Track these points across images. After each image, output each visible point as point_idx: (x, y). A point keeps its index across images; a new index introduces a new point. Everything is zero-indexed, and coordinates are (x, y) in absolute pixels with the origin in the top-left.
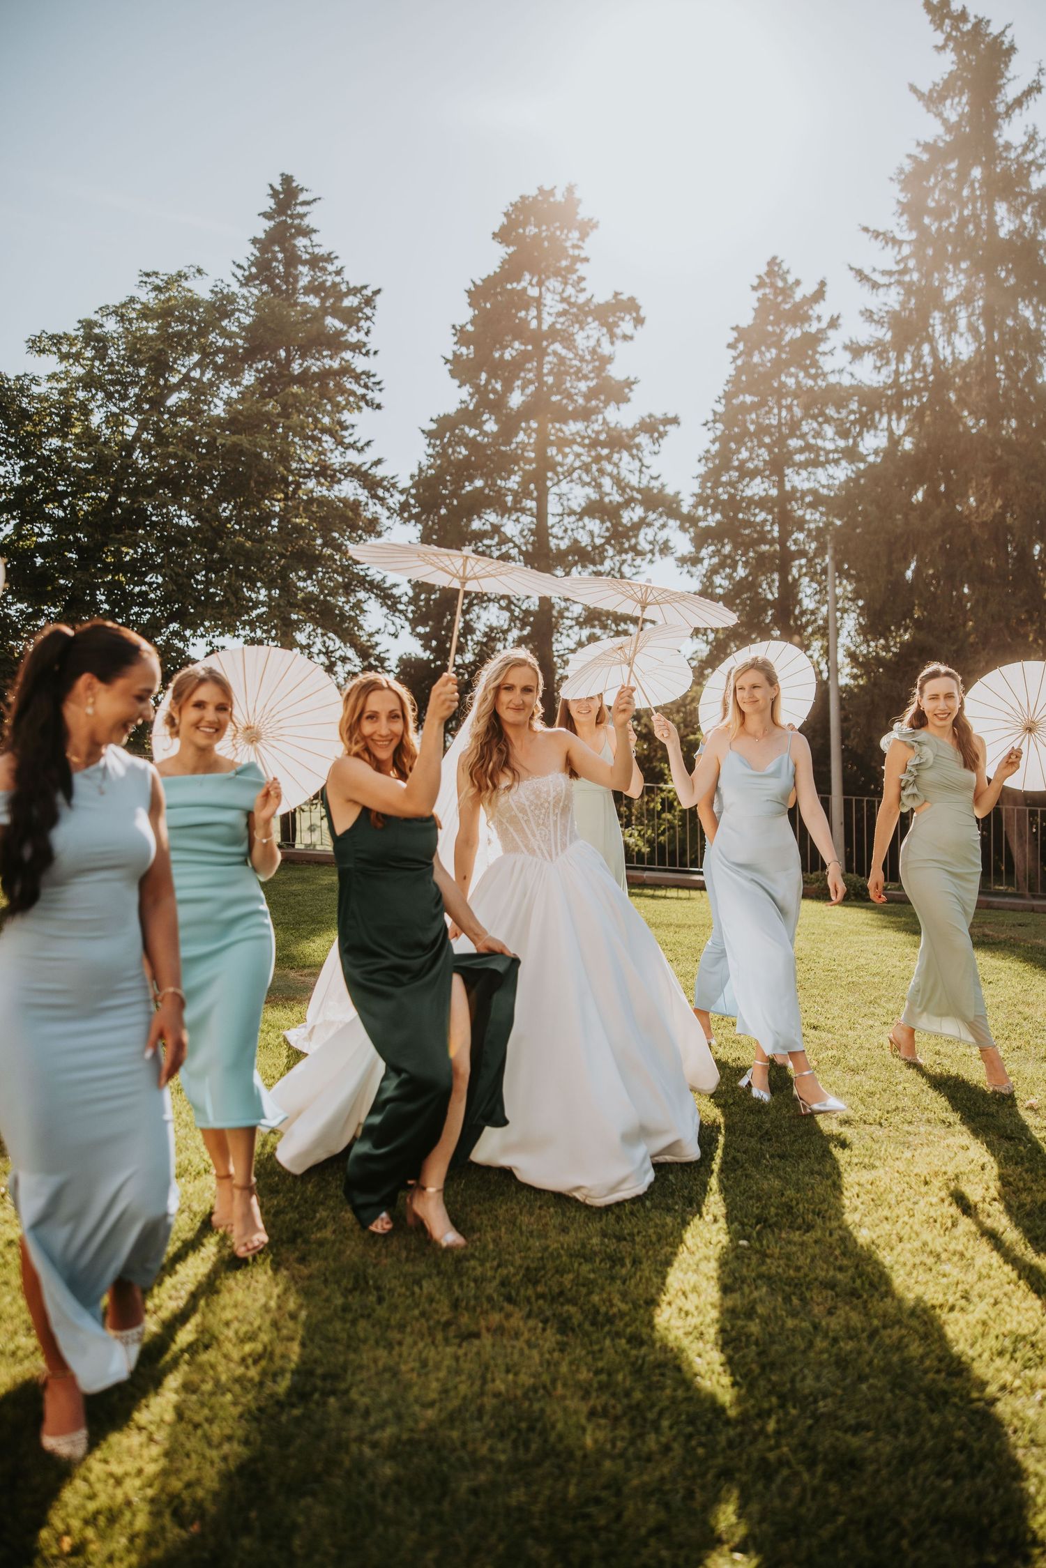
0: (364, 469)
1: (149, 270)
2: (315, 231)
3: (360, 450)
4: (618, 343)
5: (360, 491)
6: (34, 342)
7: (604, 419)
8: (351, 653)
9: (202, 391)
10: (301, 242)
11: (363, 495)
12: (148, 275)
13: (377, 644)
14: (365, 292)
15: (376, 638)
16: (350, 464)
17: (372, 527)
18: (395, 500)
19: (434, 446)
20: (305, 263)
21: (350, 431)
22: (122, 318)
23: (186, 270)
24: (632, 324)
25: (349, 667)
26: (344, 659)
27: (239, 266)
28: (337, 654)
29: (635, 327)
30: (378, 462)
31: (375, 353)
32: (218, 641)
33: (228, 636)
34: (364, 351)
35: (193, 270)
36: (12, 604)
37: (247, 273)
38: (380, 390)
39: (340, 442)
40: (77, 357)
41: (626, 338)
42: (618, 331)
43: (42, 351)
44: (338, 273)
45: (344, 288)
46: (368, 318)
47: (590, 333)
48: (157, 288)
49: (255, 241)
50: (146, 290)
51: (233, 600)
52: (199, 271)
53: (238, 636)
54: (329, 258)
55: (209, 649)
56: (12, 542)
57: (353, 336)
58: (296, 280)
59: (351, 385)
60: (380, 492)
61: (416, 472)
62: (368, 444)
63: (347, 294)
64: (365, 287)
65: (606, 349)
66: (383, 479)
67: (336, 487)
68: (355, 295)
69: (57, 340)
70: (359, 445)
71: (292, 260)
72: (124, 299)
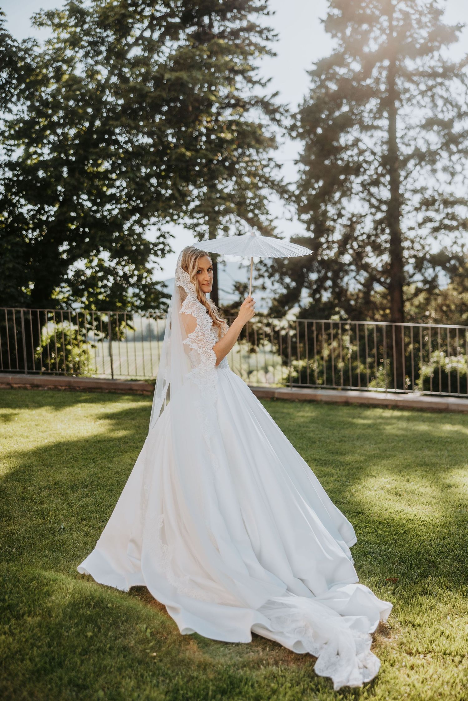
0: (266, 99)
3: (264, 86)
5: (263, 116)
7: (440, 55)
11: (265, 120)
16: (255, 97)
17: (271, 143)
18: (288, 122)
19: (315, 82)
21: (256, 72)
30: (276, 95)
31: (274, 13)
33: (172, 223)
34: (265, 12)
38: (277, 41)
39: (250, 81)
51: (178, 194)
53: (179, 224)
57: (257, 3)
59: (255, 39)
60: (278, 116)
61: (302, 102)
62: (269, 80)
66: (279, 107)
67: (245, 114)
70: (263, 81)
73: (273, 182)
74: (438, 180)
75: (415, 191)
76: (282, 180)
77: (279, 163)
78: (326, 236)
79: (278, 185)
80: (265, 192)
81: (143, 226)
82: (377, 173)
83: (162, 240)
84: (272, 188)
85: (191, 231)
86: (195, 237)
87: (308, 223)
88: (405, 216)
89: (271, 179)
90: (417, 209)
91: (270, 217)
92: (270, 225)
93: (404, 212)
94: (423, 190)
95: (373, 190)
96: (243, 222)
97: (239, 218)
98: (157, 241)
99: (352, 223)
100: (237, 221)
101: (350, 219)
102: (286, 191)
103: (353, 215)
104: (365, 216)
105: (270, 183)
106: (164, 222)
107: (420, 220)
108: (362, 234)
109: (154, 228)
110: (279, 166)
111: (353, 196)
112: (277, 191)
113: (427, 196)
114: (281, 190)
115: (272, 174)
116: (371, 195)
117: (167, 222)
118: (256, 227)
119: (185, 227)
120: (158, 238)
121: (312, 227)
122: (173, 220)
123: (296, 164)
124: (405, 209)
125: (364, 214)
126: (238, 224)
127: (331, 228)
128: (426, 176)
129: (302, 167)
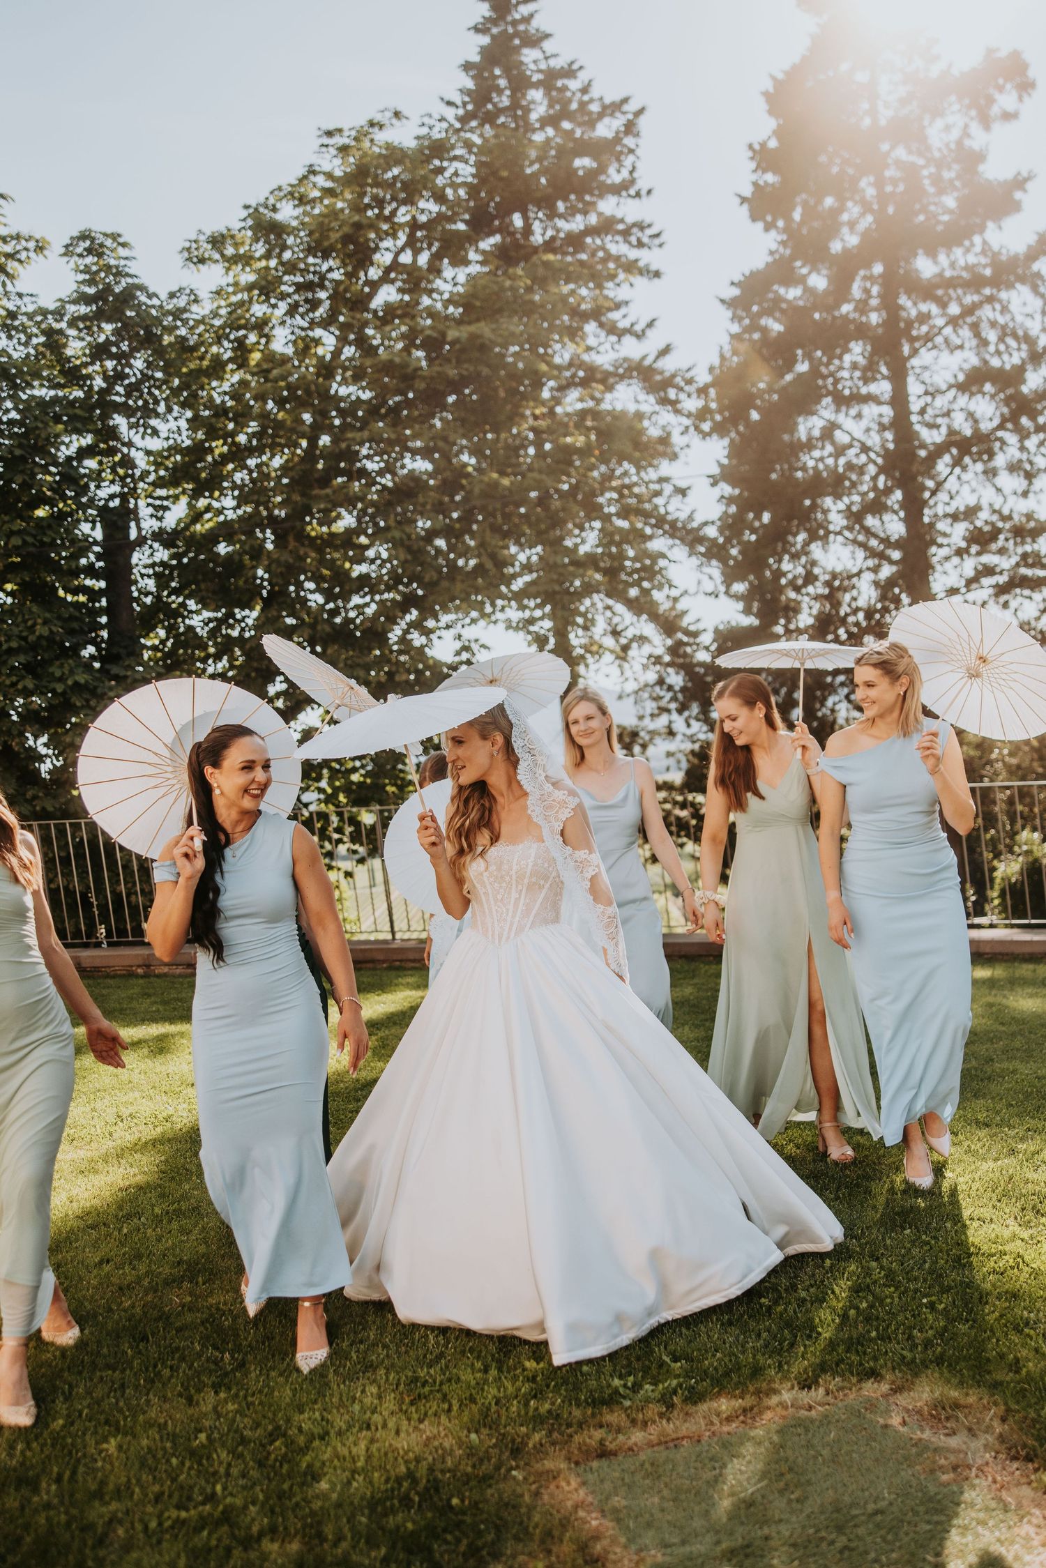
0: (647, 362)
1: (331, 127)
2: (547, 36)
3: (639, 336)
4: (997, 127)
5: (642, 396)
6: (188, 250)
7: (985, 242)
8: (648, 628)
9: (415, 281)
10: (529, 56)
11: (648, 403)
12: (329, 134)
13: (684, 613)
14: (625, 108)
15: (681, 606)
16: (625, 360)
17: (663, 447)
18: (692, 404)
19: (740, 319)
20: (536, 85)
21: (623, 311)
22: (302, 200)
23: (378, 117)
24: (1014, 95)
25: (647, 649)
26: (642, 639)
27: (450, 103)
28: (629, 633)
29: (1020, 99)
30: (665, 351)
31: (649, 192)
32: (469, 633)
33: (482, 623)
34: (632, 192)
35: (389, 114)
36: (198, 612)
37: (461, 112)
38: (661, 245)
39: (612, 329)
40: (246, 260)
41: (1008, 116)
42: (995, 110)
43: (202, 261)
44: (585, 90)
45: (595, 108)
46: (631, 151)
47: (950, 119)
48: (344, 150)
49: (467, 67)
50: (328, 156)
51: (489, 565)
52: (397, 114)
53: (495, 622)
54: (569, 72)
55: (458, 645)
56: (187, 528)
57: (614, 176)
58: (527, 110)
59: (617, 247)
60: (672, 394)
61: (717, 362)
62: (650, 325)
63: (601, 115)
64: (625, 100)
65: (978, 139)
66: (674, 376)
67: (608, 396)
68: (612, 115)
69: (217, 241)
70: (638, 328)
71: (520, 83)
72: (302, 171)
73: (673, 524)
74: (999, 490)
75: (955, 517)
76: (690, 518)
77: (682, 484)
78: (782, 621)
79: (684, 527)
80: (658, 544)
81: (427, 632)
82: (875, 488)
83: (465, 656)
84: (672, 536)
85: (521, 634)
86: (529, 645)
87: (747, 599)
88: (938, 567)
89: (669, 518)
90: (960, 553)
91: (674, 593)
92: (673, 608)
93: (935, 560)
94: (970, 513)
95: (870, 521)
96: (620, 608)
97: (610, 602)
98: (457, 659)
99: (833, 590)
100: (608, 608)
101: (828, 584)
102: (701, 540)
103: (834, 576)
104: (859, 574)
105: (667, 527)
106: (468, 620)
107: (970, 573)
108: (855, 611)
109: (448, 635)
110: (682, 492)
111: (832, 537)
112: (682, 540)
113: (979, 523)
114: (690, 537)
115: (671, 508)
116: (868, 532)
117: (473, 621)
118: (645, 617)
119: (509, 627)
120: (458, 653)
121: (756, 605)
122: (484, 615)
123: (714, 484)
124: (936, 553)
125: (855, 571)
126: (608, 613)
127: (792, 604)
128: (974, 484)
129: (726, 489)
